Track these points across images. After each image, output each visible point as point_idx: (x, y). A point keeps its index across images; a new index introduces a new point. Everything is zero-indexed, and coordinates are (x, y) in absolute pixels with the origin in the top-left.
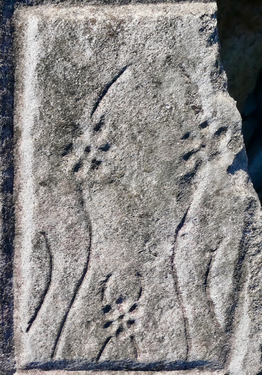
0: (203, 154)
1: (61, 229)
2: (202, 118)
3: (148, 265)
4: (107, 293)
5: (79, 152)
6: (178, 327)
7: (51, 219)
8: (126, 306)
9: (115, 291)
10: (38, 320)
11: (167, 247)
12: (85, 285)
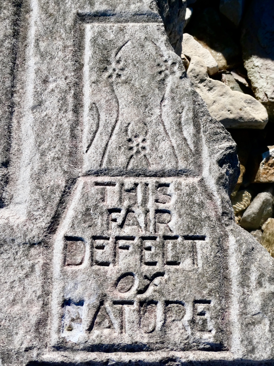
0: (167, 72)
1: (103, 102)
2: (164, 59)
3: (149, 119)
4: (129, 132)
5: (110, 71)
6: (170, 151)
7: (98, 97)
8: (140, 140)
9: (133, 131)
10: (93, 146)
11: (157, 111)
12: (117, 128)
